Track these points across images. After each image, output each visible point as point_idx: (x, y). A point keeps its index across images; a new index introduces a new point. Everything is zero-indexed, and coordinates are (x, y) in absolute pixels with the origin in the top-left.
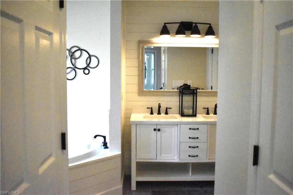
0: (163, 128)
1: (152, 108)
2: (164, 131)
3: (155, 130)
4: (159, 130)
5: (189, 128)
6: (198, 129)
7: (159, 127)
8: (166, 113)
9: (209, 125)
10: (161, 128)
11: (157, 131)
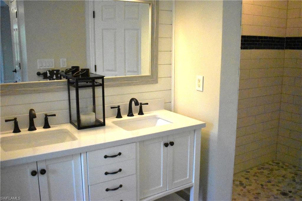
0: (50, 167)
1: (15, 120)
2: (54, 172)
3: (34, 173)
4: (43, 172)
5: (104, 156)
6: (120, 154)
7: (41, 166)
8: (47, 125)
9: (138, 144)
10: (47, 166)
11: (39, 174)
